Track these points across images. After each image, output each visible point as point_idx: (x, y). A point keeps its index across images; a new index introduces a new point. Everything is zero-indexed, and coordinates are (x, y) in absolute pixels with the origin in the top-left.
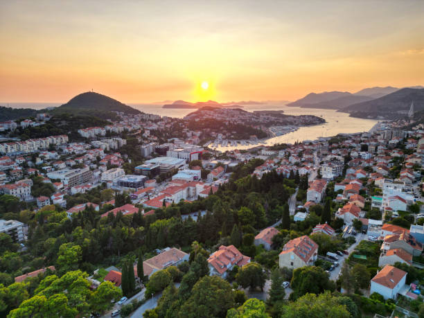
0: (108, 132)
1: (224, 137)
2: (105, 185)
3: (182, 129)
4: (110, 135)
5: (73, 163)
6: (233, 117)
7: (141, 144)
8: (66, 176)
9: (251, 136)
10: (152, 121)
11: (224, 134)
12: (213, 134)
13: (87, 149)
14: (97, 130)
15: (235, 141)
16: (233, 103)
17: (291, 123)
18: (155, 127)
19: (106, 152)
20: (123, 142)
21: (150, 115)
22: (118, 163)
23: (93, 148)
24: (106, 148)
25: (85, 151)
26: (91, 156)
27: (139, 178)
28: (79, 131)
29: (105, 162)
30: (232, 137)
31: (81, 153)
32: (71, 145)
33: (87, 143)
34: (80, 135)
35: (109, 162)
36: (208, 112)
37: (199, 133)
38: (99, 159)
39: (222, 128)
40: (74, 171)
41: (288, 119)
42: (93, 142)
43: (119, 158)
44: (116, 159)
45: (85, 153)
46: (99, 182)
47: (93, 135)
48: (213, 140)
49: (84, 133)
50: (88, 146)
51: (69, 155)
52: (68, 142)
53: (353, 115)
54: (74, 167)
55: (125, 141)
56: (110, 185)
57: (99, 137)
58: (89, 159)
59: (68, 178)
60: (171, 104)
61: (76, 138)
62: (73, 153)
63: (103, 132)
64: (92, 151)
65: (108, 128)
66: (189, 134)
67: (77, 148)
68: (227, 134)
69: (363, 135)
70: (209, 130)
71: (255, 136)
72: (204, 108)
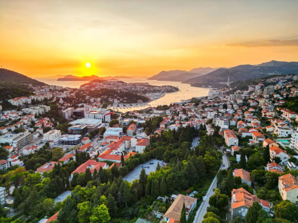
0: (33, 100)
1: (119, 101)
2: (47, 144)
3: (85, 96)
4: (35, 103)
5: (13, 128)
6: (118, 87)
7: (61, 109)
8: (14, 140)
9: (138, 101)
10: (59, 91)
11: (118, 99)
12: (110, 100)
13: (20, 116)
14: (23, 100)
15: (128, 104)
16: (110, 77)
17: (159, 91)
18: (64, 95)
19: (36, 117)
20: (48, 108)
21: (55, 86)
22: (49, 126)
23: (24, 114)
24: (36, 114)
25: (19, 117)
26: (26, 121)
27: (77, 137)
28: (9, 101)
29: (40, 126)
30: (125, 101)
31: (16, 119)
32: (6, 113)
33: (19, 110)
34: (11, 104)
35: (43, 125)
36: (98, 83)
37: (99, 99)
38: (33, 123)
39: (116, 95)
40: (18, 135)
41: (156, 88)
42: (23, 109)
43: (48, 121)
44: (47, 122)
45: (20, 119)
46: (42, 143)
47: (21, 104)
48: (112, 104)
49: (14, 102)
50: (20, 113)
51: (7, 121)
52: (2, 111)
53: (193, 85)
54: (16, 132)
55: (49, 107)
56: (51, 144)
57: (27, 105)
58: (24, 124)
59: (16, 141)
60: (63, 77)
61: (8, 107)
62: (10, 119)
63: (29, 101)
64: (25, 117)
65: (33, 97)
66: (92, 100)
67: (12, 115)
68: (121, 100)
69: (209, 98)
70: (106, 96)
71: (140, 100)
72: (94, 81)
